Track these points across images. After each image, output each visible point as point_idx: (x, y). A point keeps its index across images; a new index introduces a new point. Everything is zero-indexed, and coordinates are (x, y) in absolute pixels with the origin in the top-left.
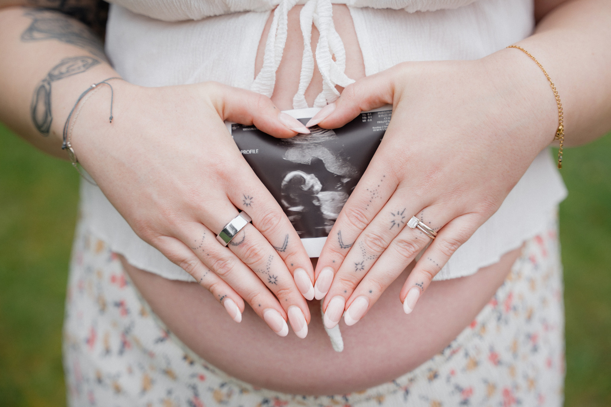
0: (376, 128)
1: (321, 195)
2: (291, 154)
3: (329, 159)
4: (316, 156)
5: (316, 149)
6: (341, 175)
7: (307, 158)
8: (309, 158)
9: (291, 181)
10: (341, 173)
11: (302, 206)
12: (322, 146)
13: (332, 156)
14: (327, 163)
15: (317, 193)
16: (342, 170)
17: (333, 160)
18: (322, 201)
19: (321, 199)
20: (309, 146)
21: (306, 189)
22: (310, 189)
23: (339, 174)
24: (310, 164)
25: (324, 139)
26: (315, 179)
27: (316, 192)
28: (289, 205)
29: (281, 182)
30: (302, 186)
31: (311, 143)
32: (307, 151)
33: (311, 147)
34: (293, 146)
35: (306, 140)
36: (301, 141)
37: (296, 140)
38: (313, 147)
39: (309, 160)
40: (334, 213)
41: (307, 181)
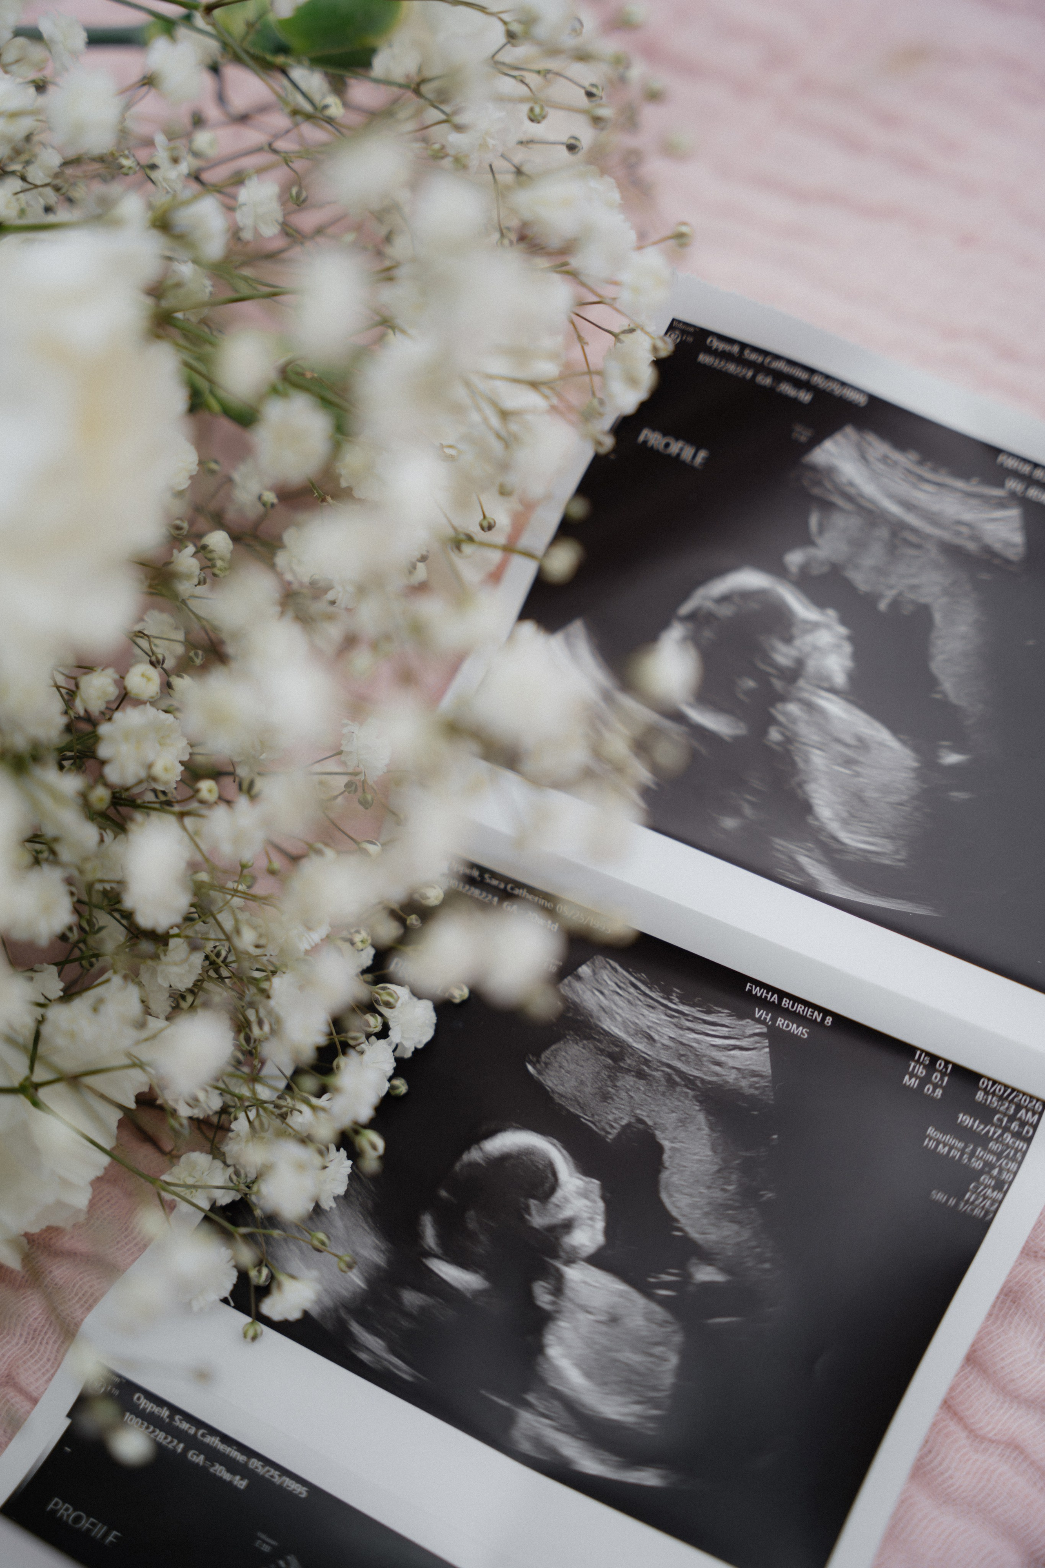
0: (939, 1136)
2: (565, 1064)
3: (696, 1157)
4: (650, 1123)
5: (663, 1094)
6: (700, 1242)
7: (614, 1111)
8: (622, 1115)
9: (504, 1159)
10: (703, 1233)
11: (487, 1278)
12: (695, 1098)
13: (710, 1153)
14: (675, 1170)
15: (570, 1261)
16: (713, 1225)
17: (702, 1168)
18: (570, 1300)
19: (568, 1293)
20: (649, 1067)
21: (538, 1220)
22: (551, 1229)
23: (694, 1235)
24: (610, 1137)
25: (717, 1074)
26: (594, 1201)
27: (567, 1253)
28: (438, 1245)
29: (467, 1147)
30: (533, 1203)
31: (660, 1062)
32: (629, 1081)
33: (654, 1076)
34: (589, 1038)
35: (650, 1038)
36: (628, 1033)
37: (613, 1019)
38: (658, 1081)
39: (615, 1120)
40: (588, 1374)
41: (559, 1194)
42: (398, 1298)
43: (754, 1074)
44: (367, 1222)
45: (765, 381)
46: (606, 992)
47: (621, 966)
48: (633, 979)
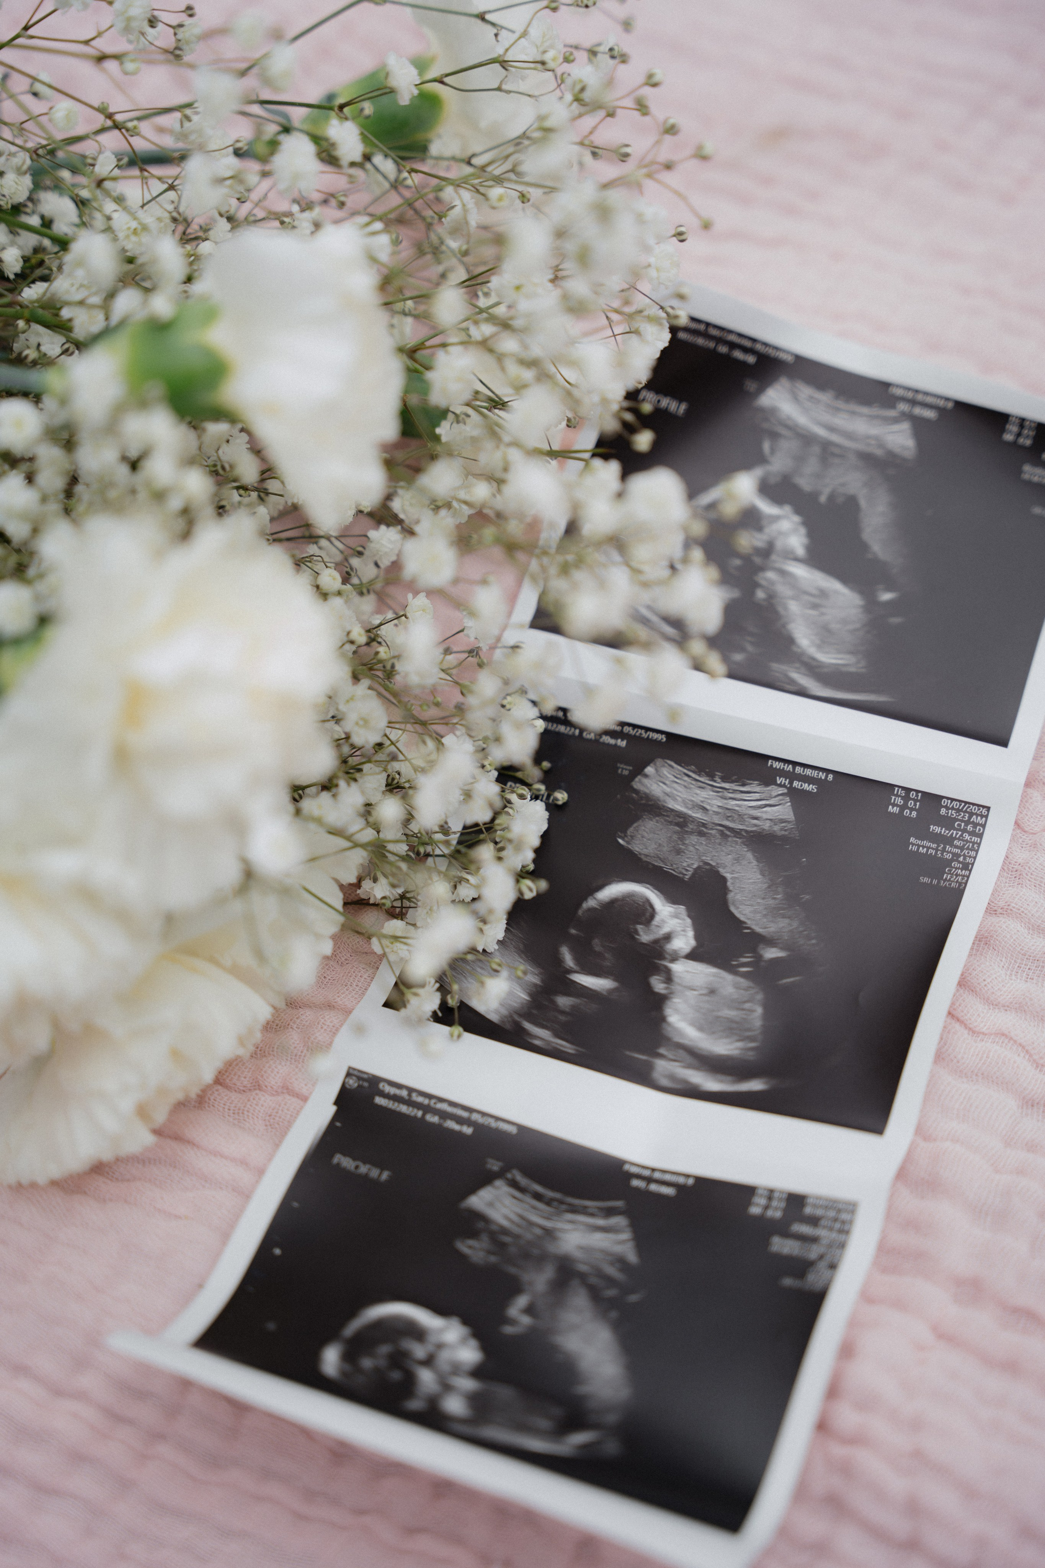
0: (919, 842)
1: (679, 968)
2: (646, 834)
3: (751, 881)
4: (714, 864)
5: (720, 844)
6: (764, 934)
7: (687, 860)
8: (693, 862)
9: (612, 903)
10: (765, 928)
11: (615, 980)
12: (743, 843)
13: (760, 877)
14: (738, 891)
15: (674, 958)
16: (773, 922)
17: (756, 887)
18: (679, 984)
19: (676, 979)
20: (706, 828)
21: (645, 937)
22: (656, 941)
23: (758, 929)
24: (687, 877)
25: (756, 825)
26: (684, 920)
27: (670, 955)
28: (576, 965)
29: (585, 899)
30: (639, 927)
31: (714, 823)
32: (694, 839)
33: (711, 834)
34: (659, 815)
35: (705, 809)
36: (687, 807)
37: (675, 800)
38: (714, 836)
39: (688, 866)
40: (701, 1029)
41: (657, 920)
42: (554, 1003)
43: (782, 821)
44: (521, 958)
45: (723, 349)
46: (667, 782)
47: (676, 763)
48: (686, 771)
